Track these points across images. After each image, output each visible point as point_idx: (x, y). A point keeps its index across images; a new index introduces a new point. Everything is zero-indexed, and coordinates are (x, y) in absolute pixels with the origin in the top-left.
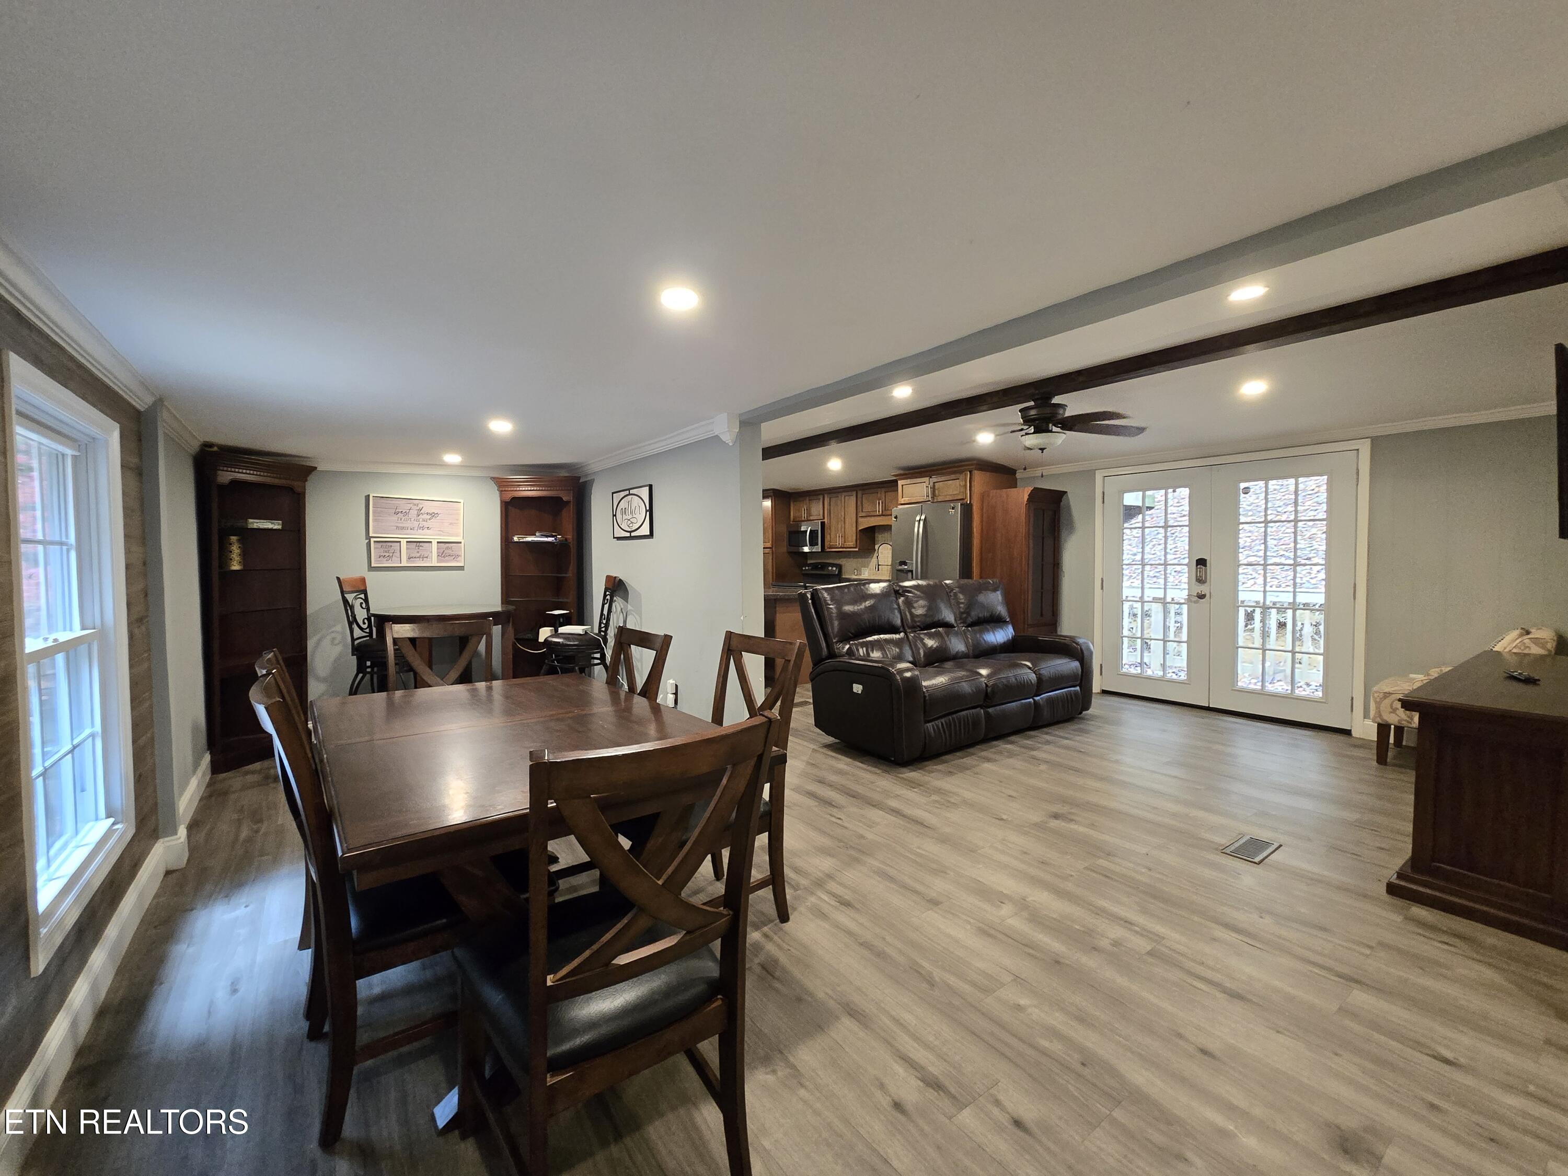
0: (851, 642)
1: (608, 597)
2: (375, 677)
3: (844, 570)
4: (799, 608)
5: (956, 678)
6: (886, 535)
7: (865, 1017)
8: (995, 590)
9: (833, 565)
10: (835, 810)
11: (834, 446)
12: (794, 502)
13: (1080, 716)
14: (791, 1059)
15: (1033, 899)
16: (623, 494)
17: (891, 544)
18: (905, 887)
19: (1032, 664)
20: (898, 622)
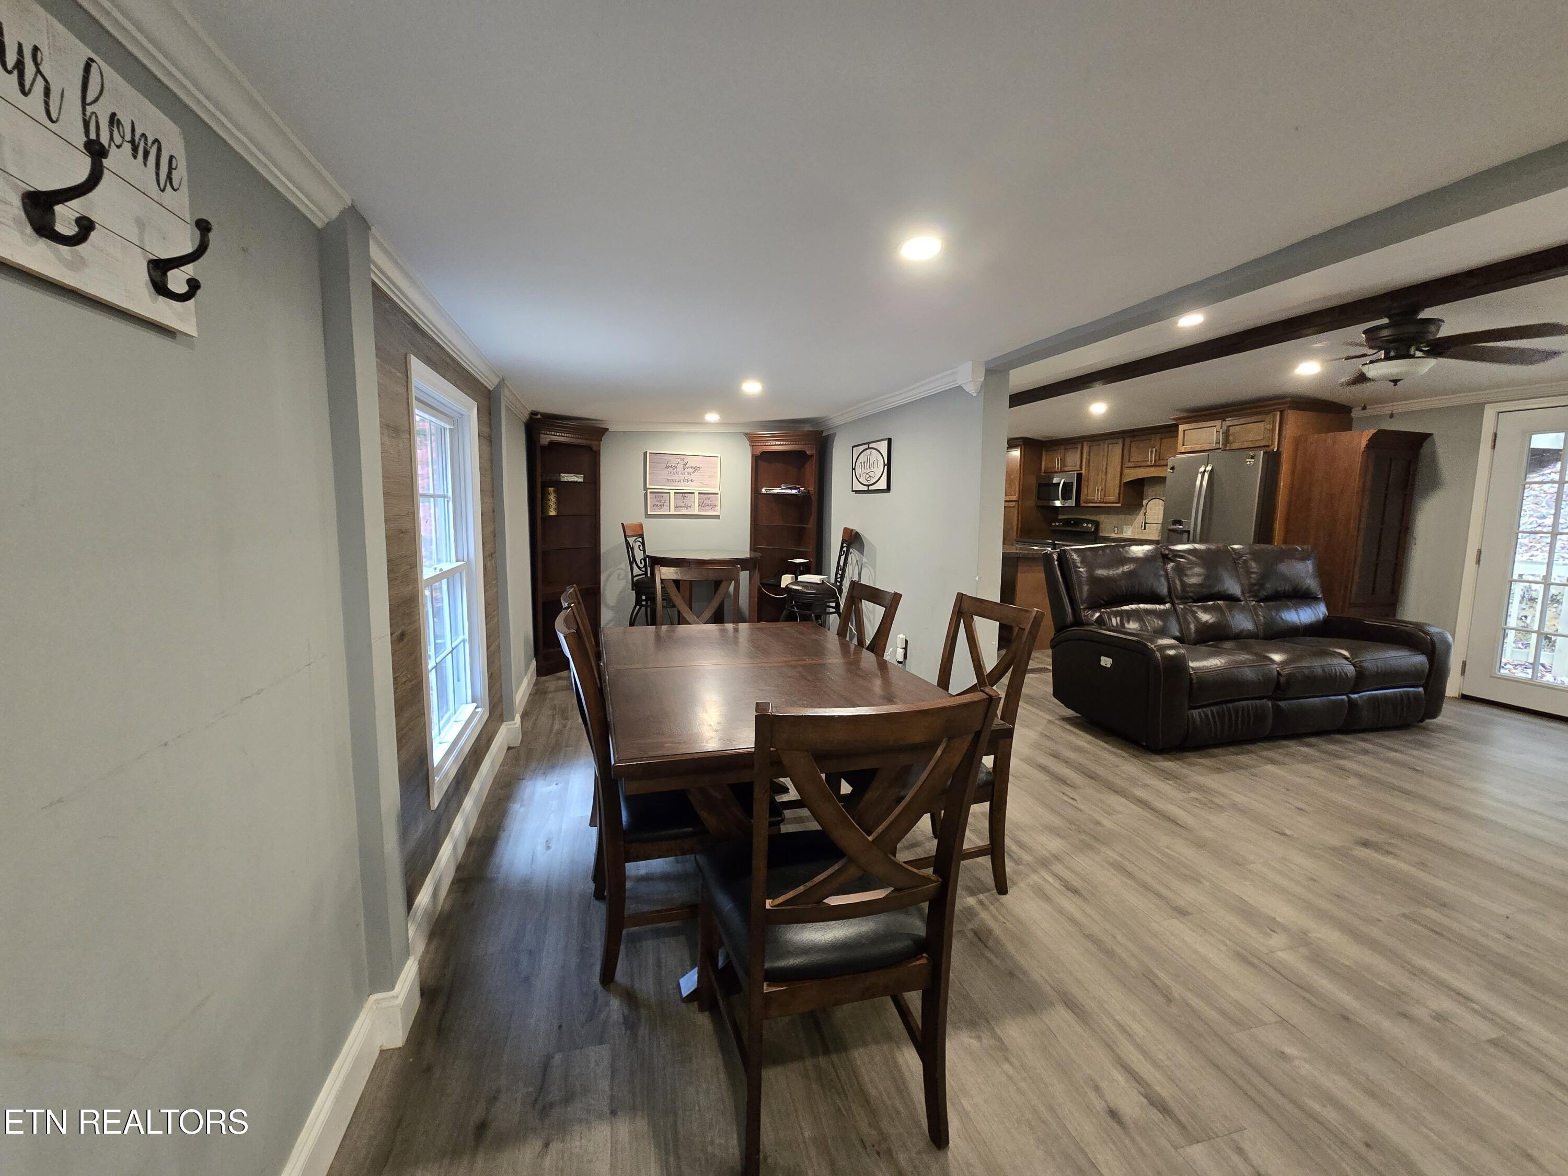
0: (1102, 610)
1: (845, 549)
2: (649, 609)
3: (1101, 526)
4: (1042, 568)
5: (1237, 662)
6: (1158, 489)
7: (1084, 1013)
8: (1303, 559)
9: (1088, 521)
10: (1068, 789)
11: (1098, 387)
12: (1047, 451)
13: (1421, 724)
14: (998, 1031)
15: (1319, 936)
16: (862, 448)
17: (1163, 498)
18: (1146, 887)
19: (1351, 654)
20: (1165, 591)
